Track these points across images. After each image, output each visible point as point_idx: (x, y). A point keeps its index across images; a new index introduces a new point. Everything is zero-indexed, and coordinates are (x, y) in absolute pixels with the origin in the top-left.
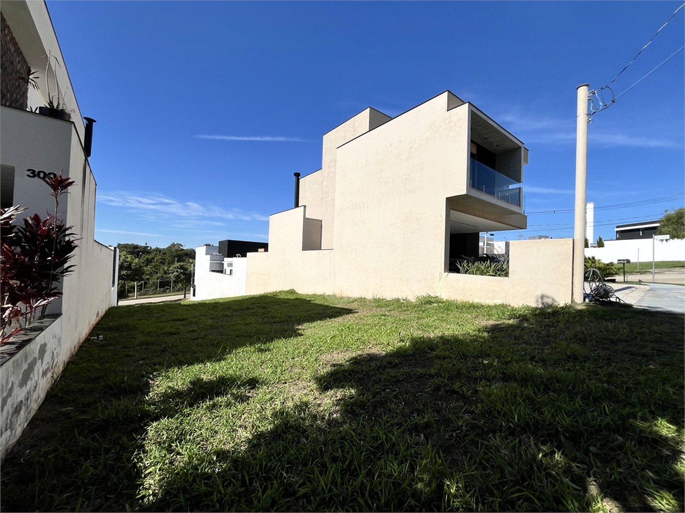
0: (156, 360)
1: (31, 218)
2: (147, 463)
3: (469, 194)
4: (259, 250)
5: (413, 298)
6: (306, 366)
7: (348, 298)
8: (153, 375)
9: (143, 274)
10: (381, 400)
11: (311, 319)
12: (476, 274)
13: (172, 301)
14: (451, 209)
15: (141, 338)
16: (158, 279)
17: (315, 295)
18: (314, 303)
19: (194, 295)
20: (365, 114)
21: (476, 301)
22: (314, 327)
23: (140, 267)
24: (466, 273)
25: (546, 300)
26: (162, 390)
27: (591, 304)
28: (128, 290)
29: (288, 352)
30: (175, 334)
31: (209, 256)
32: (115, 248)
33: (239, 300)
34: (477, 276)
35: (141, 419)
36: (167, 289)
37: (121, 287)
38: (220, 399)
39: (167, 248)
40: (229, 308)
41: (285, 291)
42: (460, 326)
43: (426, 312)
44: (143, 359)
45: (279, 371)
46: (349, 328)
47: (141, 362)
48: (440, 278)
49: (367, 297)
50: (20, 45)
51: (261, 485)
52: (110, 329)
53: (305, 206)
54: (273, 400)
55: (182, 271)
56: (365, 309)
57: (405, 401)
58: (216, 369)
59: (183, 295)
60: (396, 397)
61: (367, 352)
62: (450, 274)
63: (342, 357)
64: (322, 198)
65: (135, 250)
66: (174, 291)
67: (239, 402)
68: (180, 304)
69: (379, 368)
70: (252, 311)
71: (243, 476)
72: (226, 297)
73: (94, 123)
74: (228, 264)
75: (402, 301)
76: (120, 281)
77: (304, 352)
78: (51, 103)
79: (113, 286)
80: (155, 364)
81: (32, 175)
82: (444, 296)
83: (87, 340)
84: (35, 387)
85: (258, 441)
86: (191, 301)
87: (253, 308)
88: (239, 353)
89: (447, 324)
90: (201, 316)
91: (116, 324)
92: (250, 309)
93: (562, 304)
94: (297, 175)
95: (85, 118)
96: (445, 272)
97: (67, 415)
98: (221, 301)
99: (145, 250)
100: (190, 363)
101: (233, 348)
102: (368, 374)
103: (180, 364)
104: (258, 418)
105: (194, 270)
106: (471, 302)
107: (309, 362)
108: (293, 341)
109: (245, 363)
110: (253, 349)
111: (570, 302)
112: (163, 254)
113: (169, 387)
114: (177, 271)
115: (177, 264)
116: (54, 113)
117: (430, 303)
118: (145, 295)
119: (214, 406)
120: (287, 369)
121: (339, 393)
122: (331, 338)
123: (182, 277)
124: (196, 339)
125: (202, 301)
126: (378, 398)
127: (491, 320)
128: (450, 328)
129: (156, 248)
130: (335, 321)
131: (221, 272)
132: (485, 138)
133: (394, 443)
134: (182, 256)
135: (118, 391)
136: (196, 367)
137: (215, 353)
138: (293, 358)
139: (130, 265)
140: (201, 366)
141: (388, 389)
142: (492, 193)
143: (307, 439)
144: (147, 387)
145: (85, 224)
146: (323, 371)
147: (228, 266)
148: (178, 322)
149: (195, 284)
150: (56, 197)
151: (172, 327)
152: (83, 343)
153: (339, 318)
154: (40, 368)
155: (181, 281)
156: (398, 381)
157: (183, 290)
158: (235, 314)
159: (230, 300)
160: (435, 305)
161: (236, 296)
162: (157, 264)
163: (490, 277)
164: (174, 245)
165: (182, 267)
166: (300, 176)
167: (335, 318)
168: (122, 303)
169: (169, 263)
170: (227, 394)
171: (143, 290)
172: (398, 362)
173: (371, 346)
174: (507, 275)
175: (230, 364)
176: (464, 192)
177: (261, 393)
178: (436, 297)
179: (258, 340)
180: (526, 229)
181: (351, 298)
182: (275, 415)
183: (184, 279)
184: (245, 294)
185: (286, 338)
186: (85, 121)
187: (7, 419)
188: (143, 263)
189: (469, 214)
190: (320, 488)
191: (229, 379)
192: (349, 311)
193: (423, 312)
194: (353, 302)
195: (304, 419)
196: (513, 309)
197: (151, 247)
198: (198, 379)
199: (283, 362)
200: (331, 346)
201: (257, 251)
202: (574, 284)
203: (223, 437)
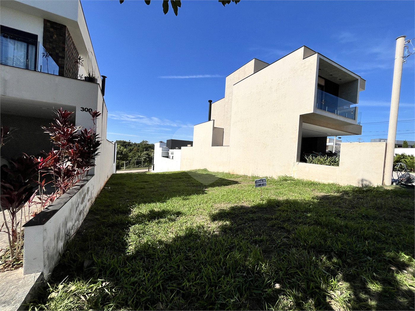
0: (134, 200)
1: (83, 130)
2: (130, 240)
3: (315, 113)
4: (188, 145)
5: (276, 177)
6: (206, 208)
7: (237, 175)
8: (133, 207)
9: (128, 157)
10: (241, 228)
11: (213, 185)
12: (317, 164)
13: (143, 172)
14: (303, 122)
15: (127, 189)
16: (135, 160)
17: (218, 172)
18: (217, 177)
19: (153, 170)
20: (252, 63)
21: (316, 180)
22: (214, 190)
23: (127, 153)
24: (311, 163)
25: (365, 183)
26: (136, 213)
27: (398, 186)
28: (121, 166)
29: (198, 201)
30: (143, 188)
31: (161, 148)
32: (115, 143)
33: (176, 173)
34: (318, 165)
35: (127, 224)
36: (140, 166)
37: (117, 164)
38: (162, 220)
39: (140, 143)
40: (171, 177)
41: (201, 170)
42: (301, 194)
43: (282, 186)
44: (129, 199)
45: (192, 210)
46: (233, 191)
47: (127, 200)
48: (294, 165)
49: (249, 175)
50: (75, 45)
51: (176, 255)
52: (113, 184)
53: (214, 120)
54: (187, 223)
55: (147, 156)
56: (246, 182)
57: (254, 229)
58: (161, 206)
59: (148, 170)
60: (250, 227)
61: (240, 205)
62: (300, 163)
63: (226, 206)
64: (224, 115)
65: (124, 144)
66: (144, 167)
67: (171, 221)
68: (146, 174)
69: (245, 213)
70: (182, 179)
71: (169, 250)
72: (170, 171)
73: (106, 78)
74: (171, 153)
75: (269, 178)
76: (117, 160)
77: (206, 202)
78: (89, 74)
79: (114, 163)
80: (133, 202)
81: (82, 110)
82: (296, 176)
83: (104, 188)
84: (86, 206)
85: (177, 238)
86: (152, 173)
87: (183, 178)
88: (173, 200)
89: (293, 193)
90: (156, 180)
91: (115, 182)
92: (181, 178)
93: (375, 185)
94: (210, 102)
95: (102, 76)
96: (297, 162)
97: (97, 219)
98: (167, 173)
99: (129, 144)
100: (150, 203)
101: (170, 197)
102: (238, 215)
103: (145, 202)
104: (178, 230)
105: (154, 156)
106: (313, 181)
107: (208, 207)
108: (201, 196)
109: (176, 205)
110: (180, 198)
111: (381, 185)
112: (138, 146)
113: (140, 212)
114: (145, 156)
115: (145, 152)
116: (91, 79)
117: (286, 180)
118: (129, 168)
119: (159, 222)
120: (196, 209)
121: (221, 223)
122: (222, 196)
123: (148, 159)
124: (153, 192)
125: (157, 173)
126: (240, 227)
127: (322, 193)
128: (294, 196)
129: (135, 143)
130: (227, 188)
131: (168, 157)
132: (331, 75)
133: (241, 246)
134: (148, 148)
135: (117, 212)
136: (153, 205)
137: (162, 199)
138: (200, 204)
139: (122, 152)
140: (154, 204)
141: (247, 223)
142: (333, 112)
143: (200, 240)
144: (129, 212)
145: (103, 131)
146: (214, 212)
147: (171, 154)
148: (145, 183)
149: (154, 163)
150: (93, 121)
151: (141, 185)
152: (102, 189)
153: (229, 186)
154: (87, 197)
155: (147, 162)
156: (254, 220)
157: (148, 166)
158: (173, 180)
159: (171, 173)
160: (289, 182)
161: (175, 171)
162: (135, 152)
163: (326, 166)
164: (144, 142)
165: (147, 154)
166: (212, 102)
167: (227, 186)
168: (119, 172)
169: (141, 152)
170: (165, 218)
171: (128, 166)
172: (256, 211)
173: (243, 202)
174: (338, 165)
175: (168, 204)
176: (312, 111)
177: (181, 219)
178: (290, 177)
179: (183, 194)
180: (361, 134)
181: (239, 175)
182: (187, 229)
183: (148, 160)
184: (180, 170)
185: (198, 194)
186: (102, 77)
187: (77, 216)
188: (128, 151)
189: (317, 125)
190: (201, 259)
191: (167, 211)
192: (236, 183)
193: (280, 185)
194: (239, 177)
195: (201, 232)
196: (340, 187)
197: (132, 143)
198: (153, 210)
199: (194, 206)
200: (221, 200)
201: (187, 146)
202: (385, 173)
203: (162, 235)
